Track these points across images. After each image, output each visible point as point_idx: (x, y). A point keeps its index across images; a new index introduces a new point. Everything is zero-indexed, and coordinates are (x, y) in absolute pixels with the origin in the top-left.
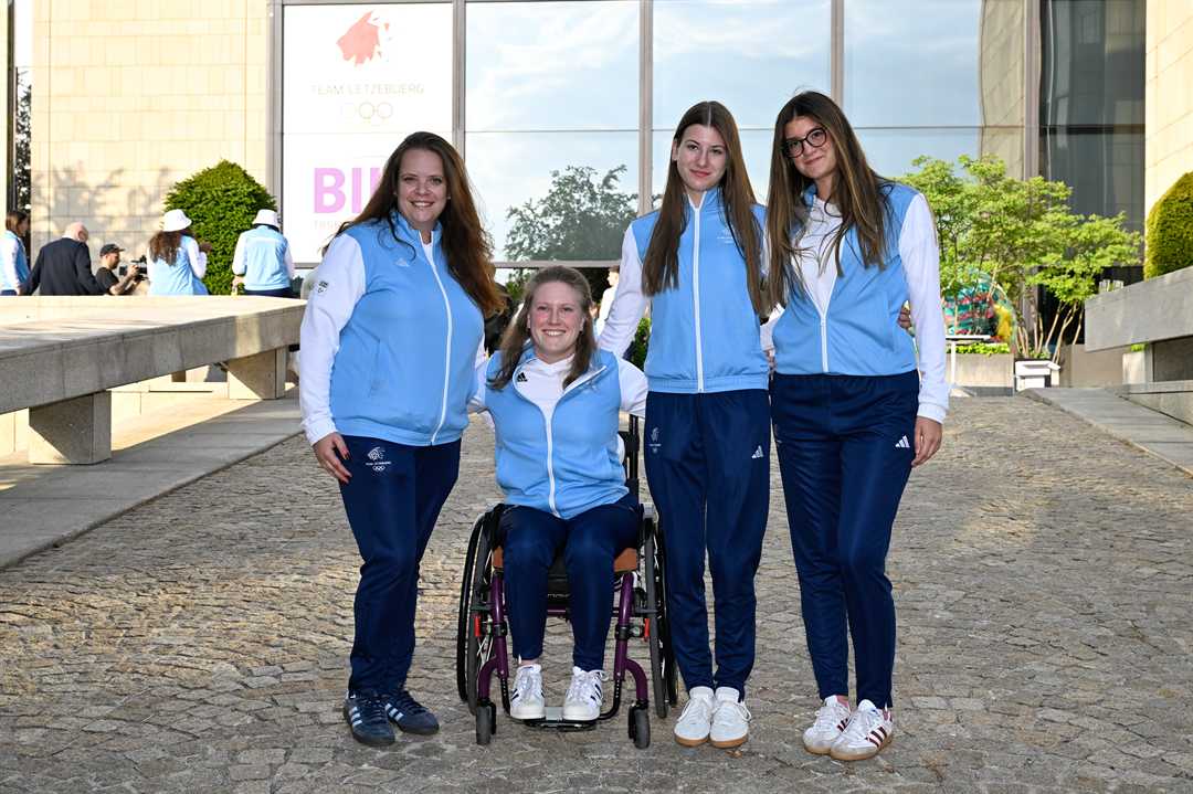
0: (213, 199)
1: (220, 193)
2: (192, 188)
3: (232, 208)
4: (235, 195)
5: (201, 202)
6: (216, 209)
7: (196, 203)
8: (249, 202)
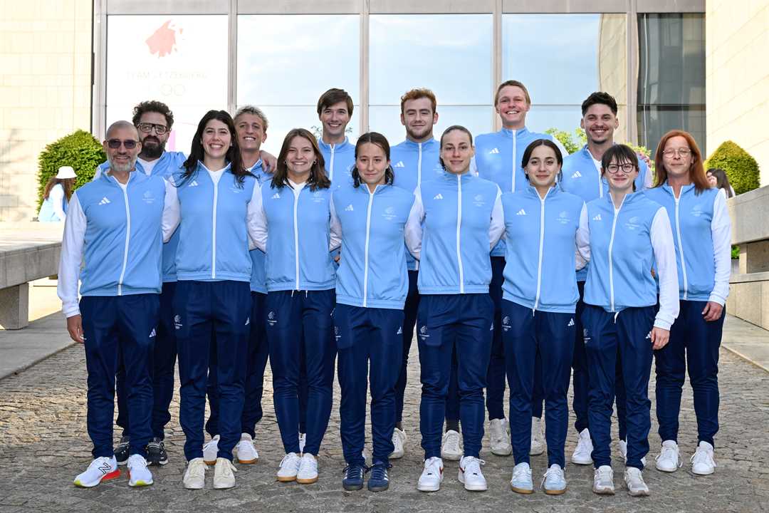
0: (72, 155)
1: (77, 152)
2: (58, 148)
3: (85, 162)
4: (87, 153)
5: (63, 158)
6: (75, 163)
7: (61, 159)
8: (97, 158)
